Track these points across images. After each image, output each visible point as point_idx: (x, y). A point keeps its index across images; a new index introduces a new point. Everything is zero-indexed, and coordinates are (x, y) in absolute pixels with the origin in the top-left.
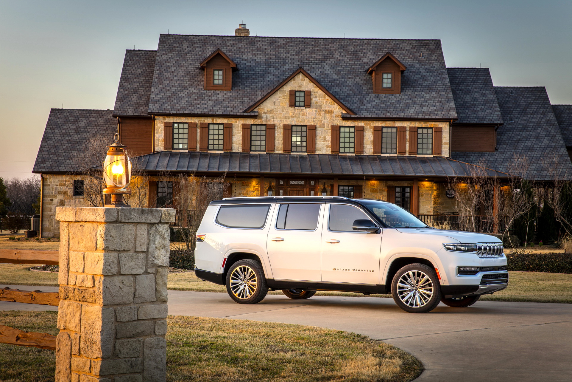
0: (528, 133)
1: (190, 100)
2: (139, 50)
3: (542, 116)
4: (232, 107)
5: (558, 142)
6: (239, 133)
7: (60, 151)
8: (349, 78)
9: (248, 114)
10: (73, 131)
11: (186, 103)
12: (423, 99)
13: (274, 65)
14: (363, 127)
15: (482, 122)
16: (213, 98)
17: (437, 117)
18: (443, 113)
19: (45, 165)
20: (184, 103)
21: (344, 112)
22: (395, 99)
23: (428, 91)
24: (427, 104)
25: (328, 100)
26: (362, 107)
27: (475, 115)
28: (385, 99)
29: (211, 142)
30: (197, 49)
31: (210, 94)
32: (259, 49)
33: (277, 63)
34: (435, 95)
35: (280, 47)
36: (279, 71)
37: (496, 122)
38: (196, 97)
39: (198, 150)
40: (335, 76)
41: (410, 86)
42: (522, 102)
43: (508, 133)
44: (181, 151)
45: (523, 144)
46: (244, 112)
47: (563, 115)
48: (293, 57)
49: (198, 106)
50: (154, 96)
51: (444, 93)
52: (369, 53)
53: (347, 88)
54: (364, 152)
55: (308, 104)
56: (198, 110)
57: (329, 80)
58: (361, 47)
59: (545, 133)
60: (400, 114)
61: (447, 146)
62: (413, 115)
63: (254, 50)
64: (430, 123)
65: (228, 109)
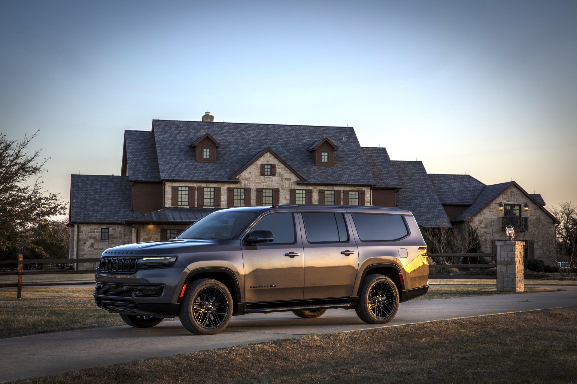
0: (416, 194)
1: (188, 170)
2: (135, 131)
3: (423, 182)
4: (219, 175)
5: (436, 201)
6: (226, 195)
7: (87, 207)
8: (297, 155)
9: (232, 181)
10: (92, 192)
11: (186, 173)
12: (350, 171)
13: (241, 144)
14: (311, 190)
15: (387, 187)
16: (204, 169)
17: (362, 184)
18: (365, 181)
19: (79, 217)
20: (185, 172)
21: (299, 180)
22: (331, 170)
23: (352, 165)
24: (353, 174)
25: (287, 171)
26: (310, 176)
27: (382, 182)
28: (324, 170)
29: (205, 200)
30: (183, 131)
31: (201, 165)
32: (228, 132)
33: (243, 142)
34: (358, 168)
35: (242, 130)
36: (246, 149)
37: (397, 187)
38: (192, 168)
39: (196, 206)
40: (287, 154)
41: (340, 161)
42: (408, 172)
43: (402, 194)
44: (184, 207)
45: (414, 202)
46: (230, 179)
47: (435, 181)
48: (254, 138)
49: (195, 174)
50: (162, 167)
51: (363, 166)
52: (306, 136)
53: (297, 162)
55: (273, 174)
56: (196, 178)
57: (283, 156)
58: (300, 132)
59: (426, 195)
60: (337, 181)
62: (346, 182)
63: (225, 133)
64: (357, 188)
65: (217, 177)
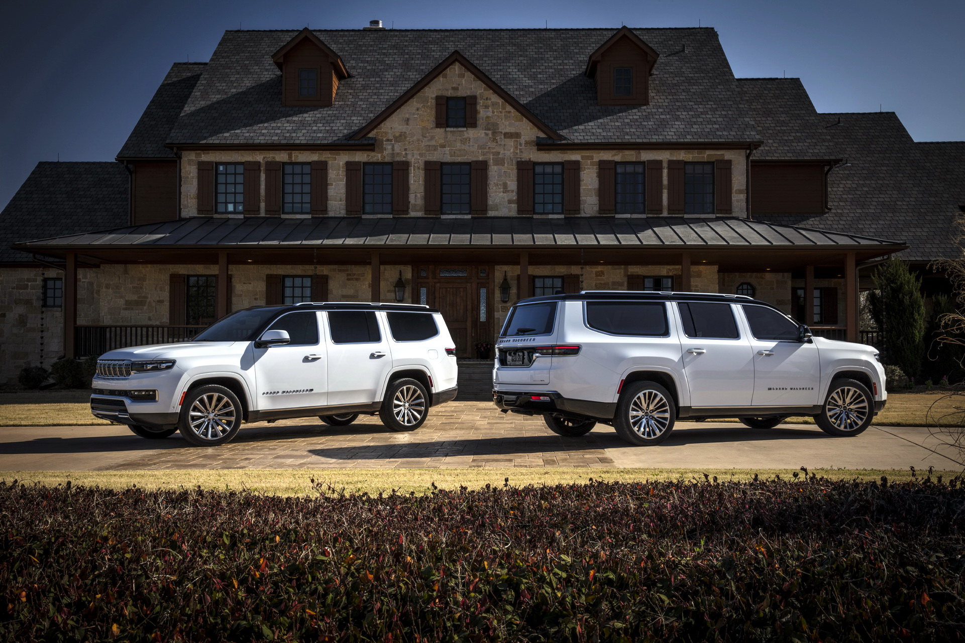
0: (880, 182)
2: (195, 63)
4: (328, 132)
5: (939, 195)
6: (342, 180)
8: (553, 84)
9: (356, 142)
10: (64, 196)
12: (692, 113)
14: (577, 163)
15: (801, 158)
16: (295, 119)
17: (722, 140)
18: (733, 133)
21: (542, 135)
22: (640, 114)
23: (700, 100)
24: (700, 120)
25: (510, 112)
26: (576, 127)
27: (787, 148)
28: (620, 114)
29: (288, 198)
31: (292, 112)
32: (393, 47)
34: (714, 106)
35: (431, 43)
37: (827, 158)
39: (263, 214)
40: (527, 82)
41: (666, 94)
42: (860, 134)
43: (844, 182)
44: (231, 216)
45: (875, 200)
46: (350, 138)
50: (185, 118)
51: (729, 103)
53: (549, 98)
54: (582, 212)
55: (470, 121)
56: (262, 138)
57: (515, 87)
58: (575, 41)
60: (649, 137)
61: (743, 197)
62: (675, 137)
63: (385, 48)
64: (708, 152)
65: (319, 135)
